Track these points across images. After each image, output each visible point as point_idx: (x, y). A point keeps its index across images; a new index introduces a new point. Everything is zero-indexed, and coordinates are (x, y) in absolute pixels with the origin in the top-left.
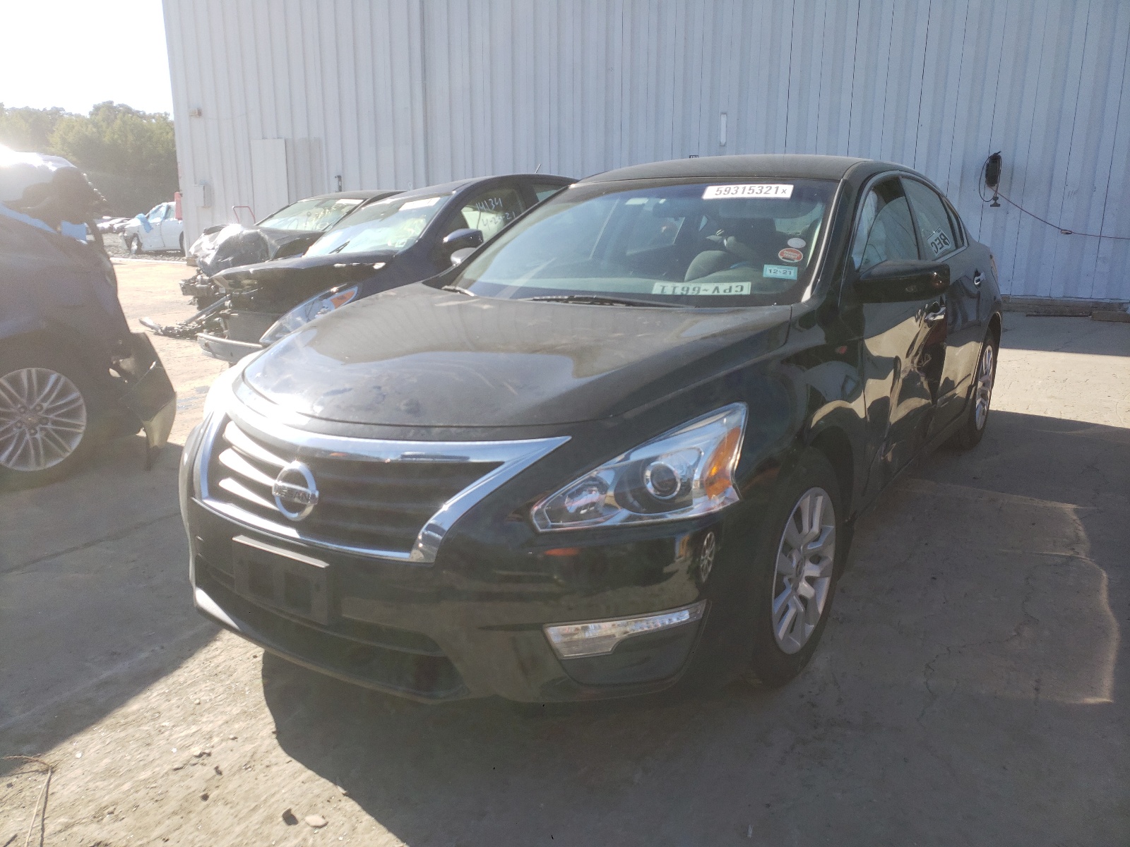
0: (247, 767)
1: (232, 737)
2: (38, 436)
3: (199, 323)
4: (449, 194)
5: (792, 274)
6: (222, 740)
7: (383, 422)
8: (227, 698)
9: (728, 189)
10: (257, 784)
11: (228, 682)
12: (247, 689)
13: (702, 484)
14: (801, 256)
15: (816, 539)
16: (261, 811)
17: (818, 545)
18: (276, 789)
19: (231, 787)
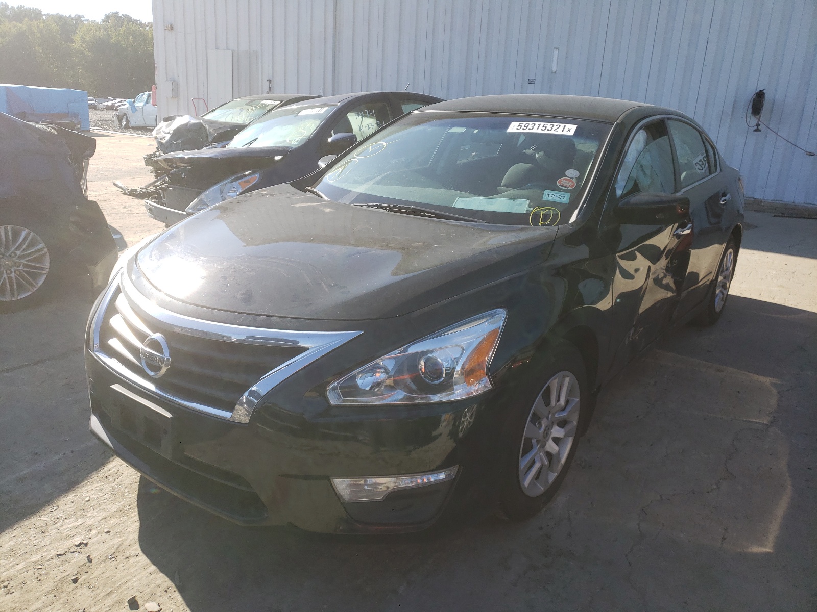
0: (113, 557)
1: (106, 531)
2: (13, 275)
3: (155, 187)
4: (335, 105)
5: (565, 198)
6: (98, 533)
7: (223, 308)
8: (110, 497)
9: (526, 126)
10: (116, 573)
11: (114, 484)
12: (126, 491)
13: (462, 373)
14: (574, 185)
15: (563, 410)
16: (115, 595)
17: (564, 414)
18: (129, 577)
19: (96, 573)
